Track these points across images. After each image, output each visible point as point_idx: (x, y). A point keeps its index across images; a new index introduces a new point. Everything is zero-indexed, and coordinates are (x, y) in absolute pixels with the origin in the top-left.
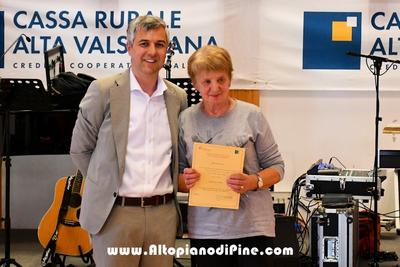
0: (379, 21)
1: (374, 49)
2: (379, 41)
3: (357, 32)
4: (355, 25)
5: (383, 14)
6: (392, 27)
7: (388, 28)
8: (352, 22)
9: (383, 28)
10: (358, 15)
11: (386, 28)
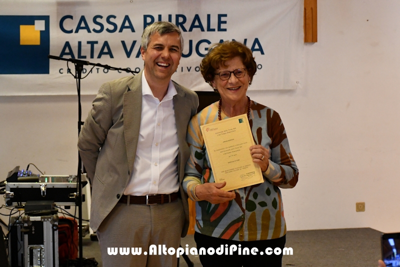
0: (68, 24)
1: (63, 53)
2: (67, 44)
3: (45, 35)
4: (43, 29)
5: (71, 17)
6: (80, 31)
7: (77, 31)
8: (40, 25)
9: (71, 32)
10: (46, 19)
11: (74, 31)
